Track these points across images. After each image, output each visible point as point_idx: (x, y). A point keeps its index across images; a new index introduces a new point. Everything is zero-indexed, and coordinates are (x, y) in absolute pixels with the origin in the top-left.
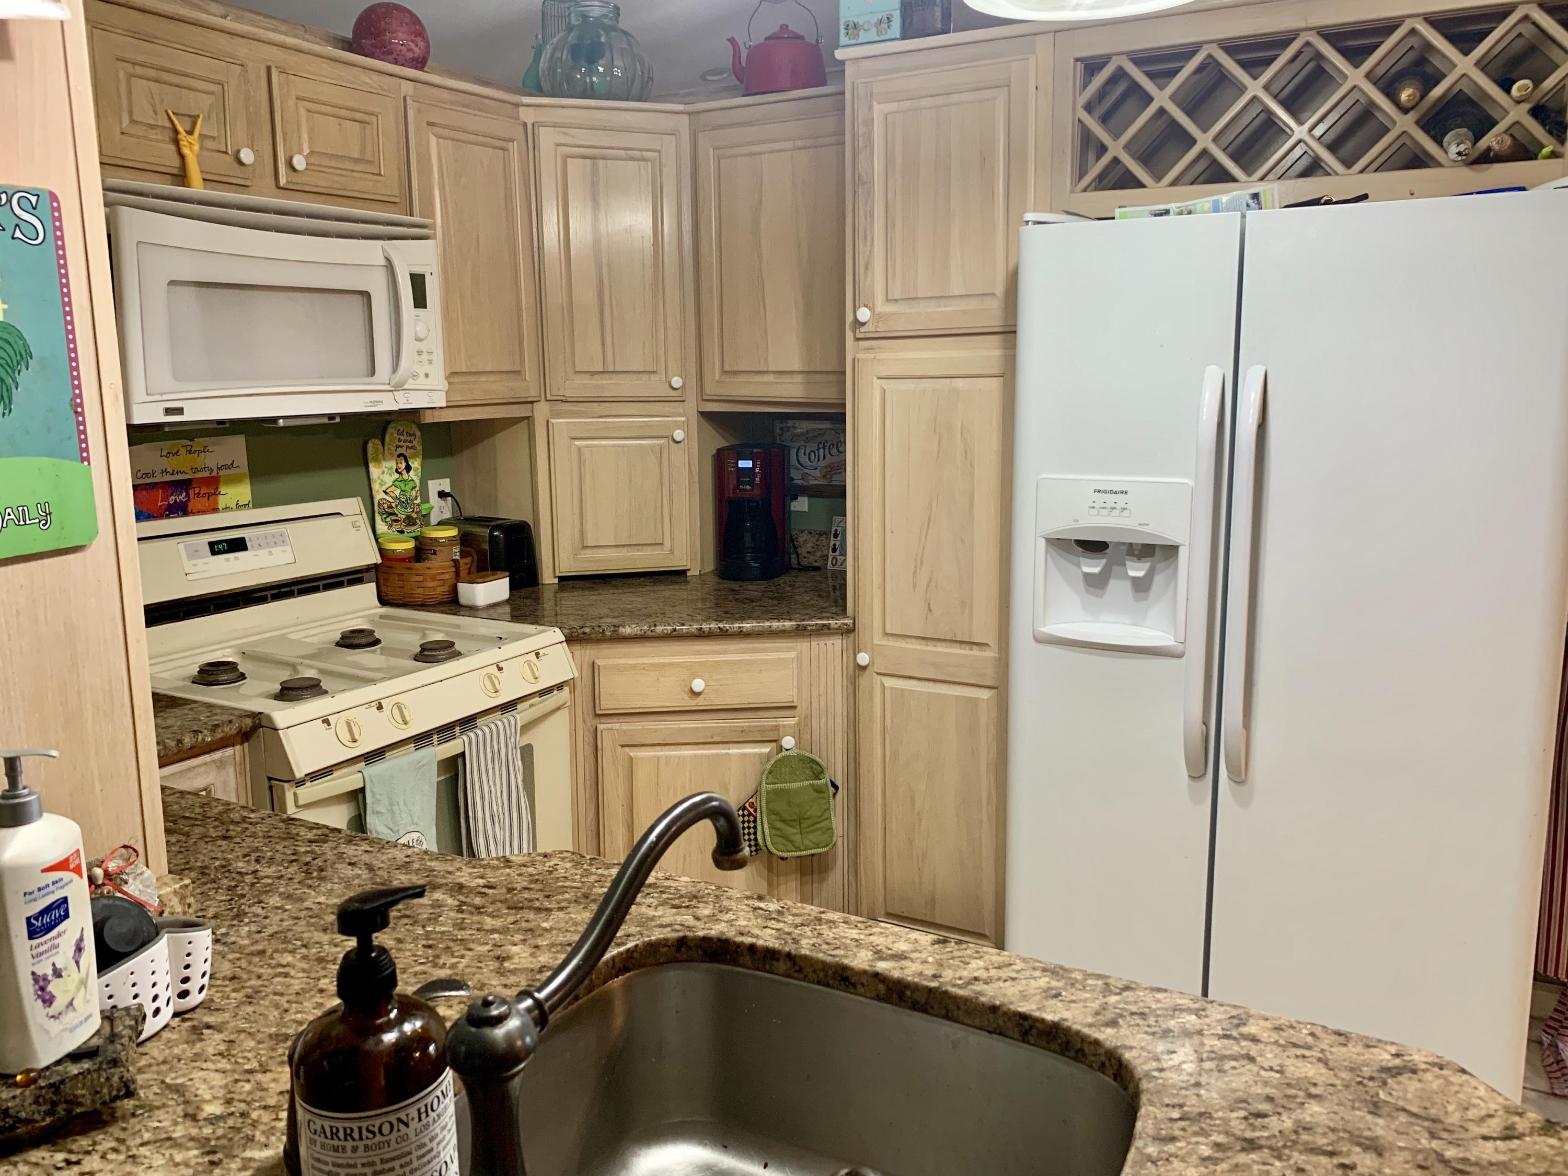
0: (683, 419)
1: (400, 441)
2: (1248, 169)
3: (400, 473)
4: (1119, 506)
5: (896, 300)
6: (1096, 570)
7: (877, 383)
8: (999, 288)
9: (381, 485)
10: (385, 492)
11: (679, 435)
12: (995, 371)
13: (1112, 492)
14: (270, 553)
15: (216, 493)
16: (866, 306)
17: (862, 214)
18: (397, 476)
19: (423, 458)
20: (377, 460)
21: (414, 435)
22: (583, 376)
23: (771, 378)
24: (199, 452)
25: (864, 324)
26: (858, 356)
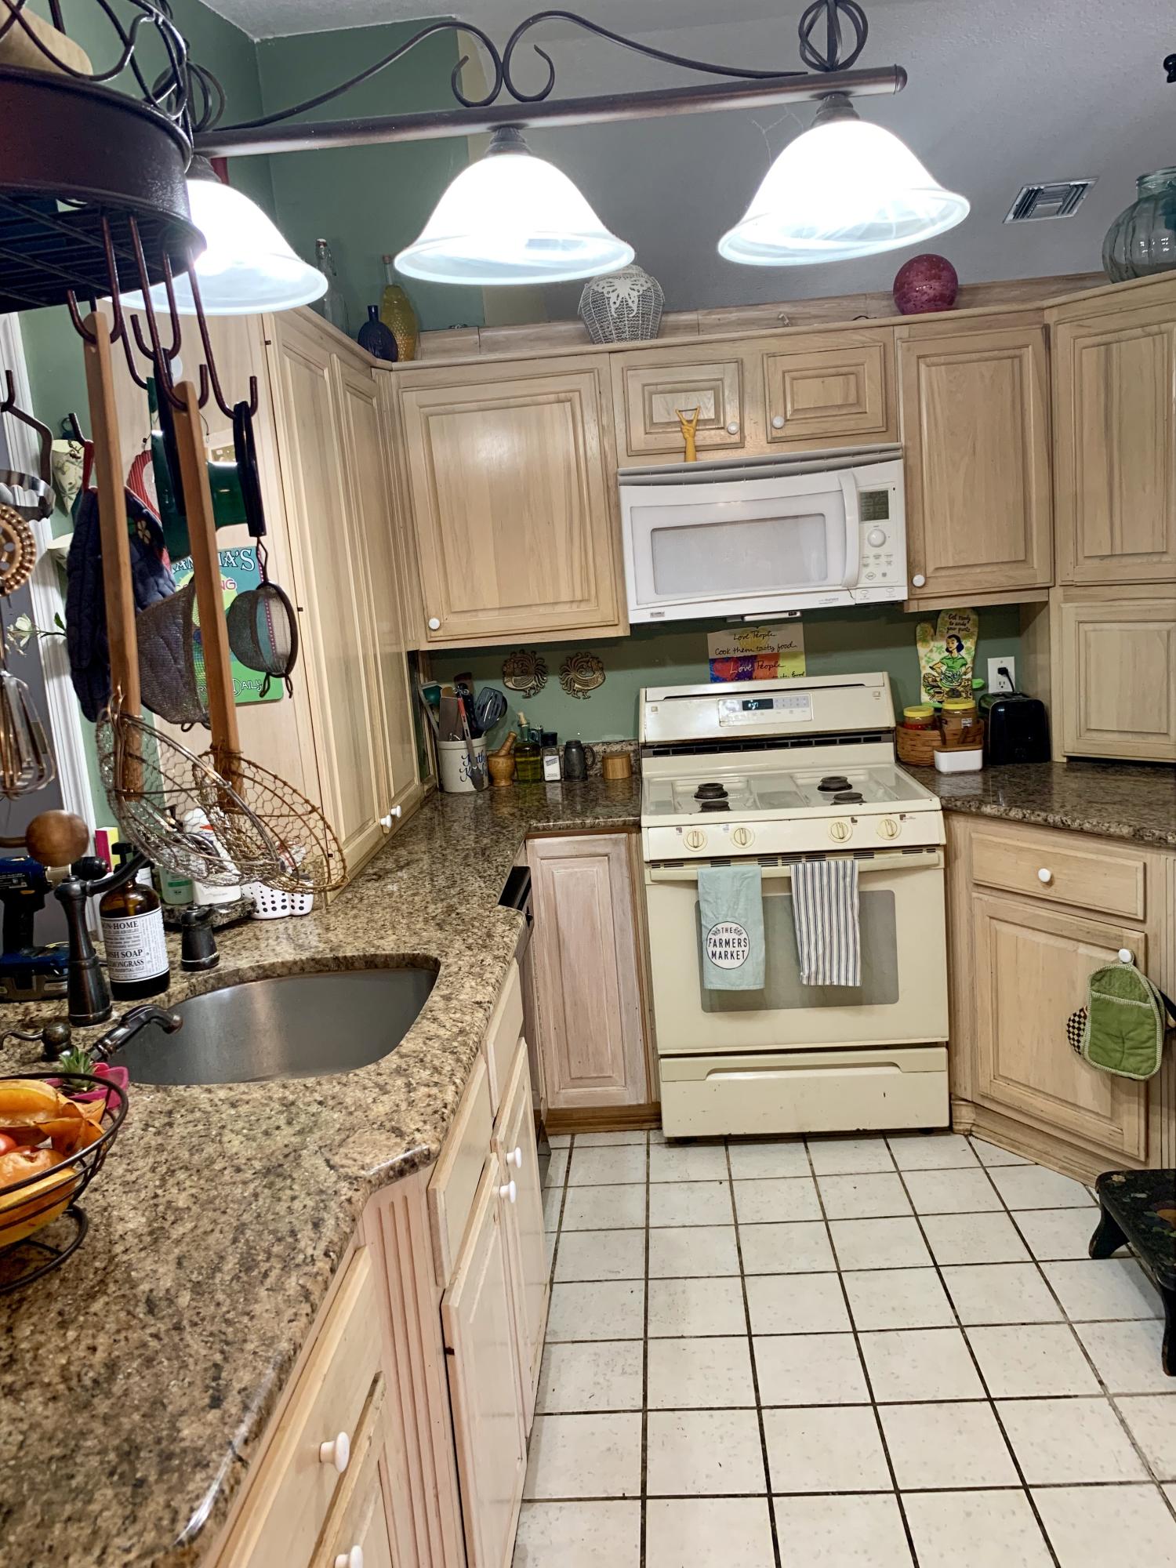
1: (951, 624)
3: (951, 652)
9: (928, 662)
10: (931, 667)
14: (791, 712)
15: (776, 666)
18: (947, 654)
19: (979, 638)
20: (925, 640)
21: (969, 619)
22: (1093, 560)
24: (764, 636)
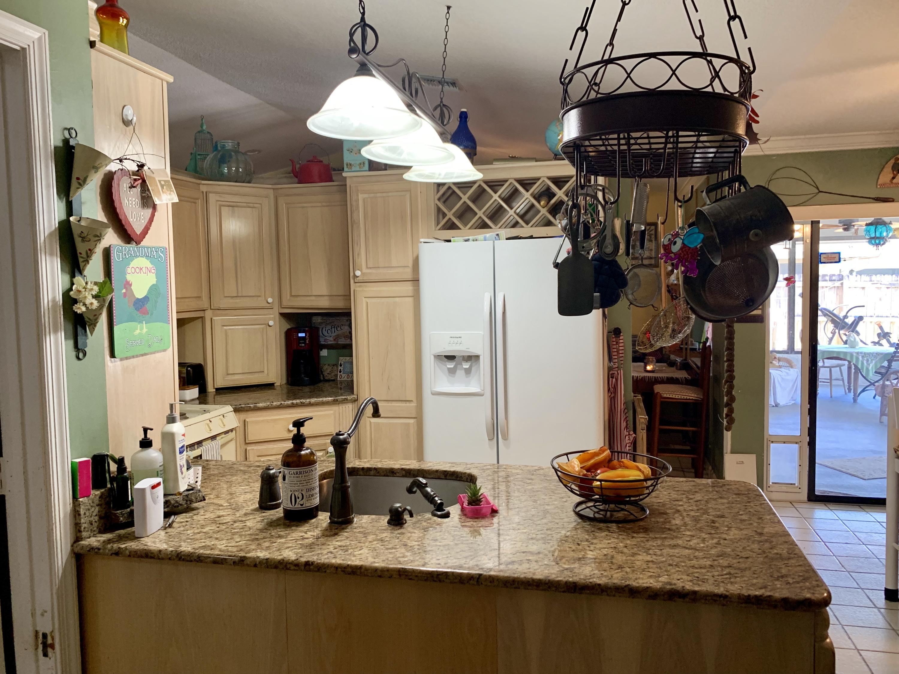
0: (272, 316)
2: (495, 223)
4: (459, 342)
5: (371, 268)
6: (452, 366)
7: (364, 299)
8: (410, 264)
11: (271, 323)
12: (411, 294)
13: (456, 337)
16: (358, 270)
17: (355, 235)
22: (228, 298)
23: (313, 298)
25: (358, 277)
26: (356, 289)
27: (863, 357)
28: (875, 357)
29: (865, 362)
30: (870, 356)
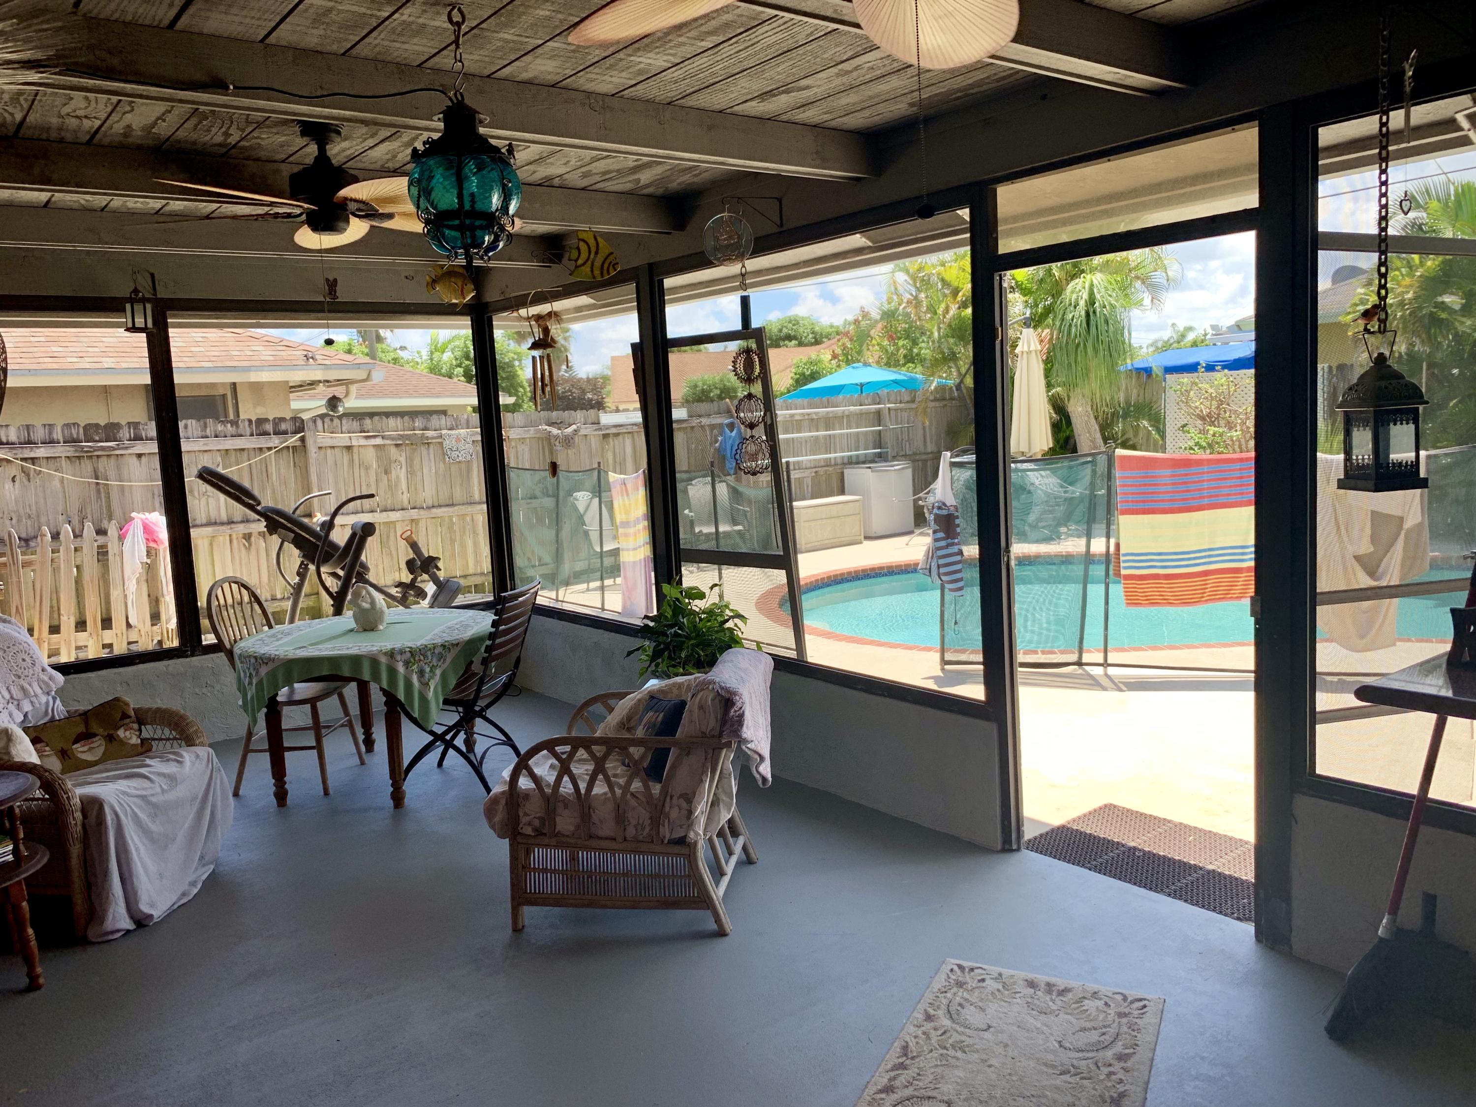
27: (407, 664)
28: (441, 657)
29: (415, 679)
30: (425, 656)
